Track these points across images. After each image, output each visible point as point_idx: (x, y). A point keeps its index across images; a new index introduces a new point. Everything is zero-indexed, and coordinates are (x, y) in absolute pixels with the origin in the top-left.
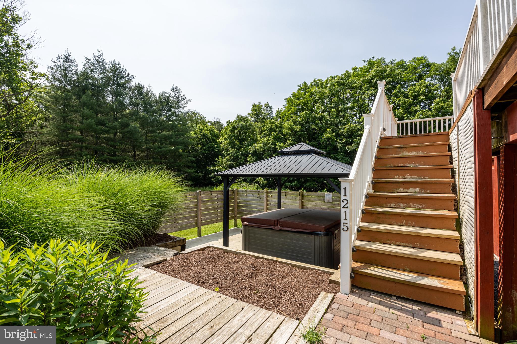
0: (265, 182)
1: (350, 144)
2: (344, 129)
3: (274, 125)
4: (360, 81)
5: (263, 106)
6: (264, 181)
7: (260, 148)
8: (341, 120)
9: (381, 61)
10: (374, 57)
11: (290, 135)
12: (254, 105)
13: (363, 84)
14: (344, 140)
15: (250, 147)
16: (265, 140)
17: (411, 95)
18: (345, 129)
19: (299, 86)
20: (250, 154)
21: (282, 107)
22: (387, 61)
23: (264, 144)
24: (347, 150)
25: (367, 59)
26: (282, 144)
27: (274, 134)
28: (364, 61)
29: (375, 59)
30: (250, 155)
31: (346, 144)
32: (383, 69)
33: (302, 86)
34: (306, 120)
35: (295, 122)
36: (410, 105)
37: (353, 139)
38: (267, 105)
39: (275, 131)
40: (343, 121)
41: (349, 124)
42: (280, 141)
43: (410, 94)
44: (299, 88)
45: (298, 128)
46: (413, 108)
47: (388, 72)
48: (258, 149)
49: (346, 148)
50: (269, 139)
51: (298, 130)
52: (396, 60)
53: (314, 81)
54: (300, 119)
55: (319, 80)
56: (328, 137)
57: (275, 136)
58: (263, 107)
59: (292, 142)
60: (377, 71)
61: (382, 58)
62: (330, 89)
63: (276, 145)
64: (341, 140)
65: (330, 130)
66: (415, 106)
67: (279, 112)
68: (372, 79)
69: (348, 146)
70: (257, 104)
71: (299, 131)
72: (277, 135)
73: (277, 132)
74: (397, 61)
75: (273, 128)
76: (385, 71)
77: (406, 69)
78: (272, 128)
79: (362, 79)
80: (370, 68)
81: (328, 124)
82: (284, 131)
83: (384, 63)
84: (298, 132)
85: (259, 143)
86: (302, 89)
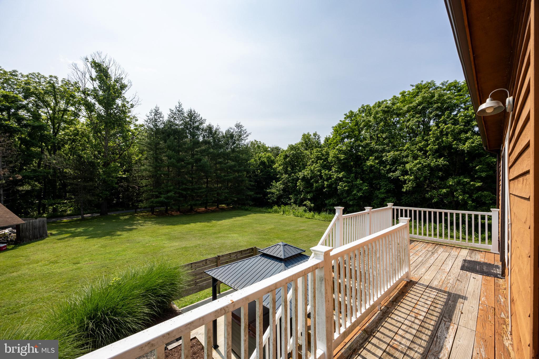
0: (312, 205)
1: (394, 172)
2: (387, 156)
3: (320, 153)
4: (405, 108)
5: (312, 135)
6: (311, 204)
7: (308, 174)
8: (385, 148)
9: (430, 85)
10: (422, 81)
11: (335, 162)
12: (304, 135)
13: (408, 111)
14: (388, 167)
15: (300, 173)
16: (312, 168)
17: (461, 122)
18: (389, 157)
19: (345, 115)
20: (300, 179)
21: (330, 134)
22: (438, 84)
23: (311, 171)
24: (390, 178)
25: (415, 84)
26: (327, 172)
27: (320, 162)
28: (412, 86)
29: (424, 83)
30: (300, 181)
31: (389, 171)
32: (431, 95)
33: (348, 114)
34: (349, 148)
35: (340, 151)
36: (461, 132)
37: (397, 167)
38: (315, 135)
39: (321, 159)
40: (387, 148)
41: (393, 152)
42: (326, 169)
43: (460, 120)
44: (345, 116)
45: (342, 156)
46: (463, 136)
47: (436, 97)
48: (306, 175)
49: (389, 175)
50: (316, 167)
51: (342, 158)
52: (448, 81)
53: (362, 107)
54: (344, 148)
55: (367, 106)
56: (371, 164)
57: (321, 164)
58: (312, 136)
59: (336, 170)
60: (424, 98)
61: (432, 81)
62: (375, 118)
63: (321, 173)
64: (385, 167)
65: (373, 158)
66: (466, 133)
67: (327, 139)
68: (419, 105)
69: (392, 174)
70: (306, 133)
71: (343, 160)
72: (323, 162)
73: (323, 161)
74: (449, 82)
75: (320, 156)
76: (433, 96)
77: (459, 91)
78: (319, 157)
79: (407, 106)
80: (418, 93)
81: (372, 152)
82: (330, 159)
83: (435, 86)
84: (342, 160)
85: (306, 171)
86: (348, 117)
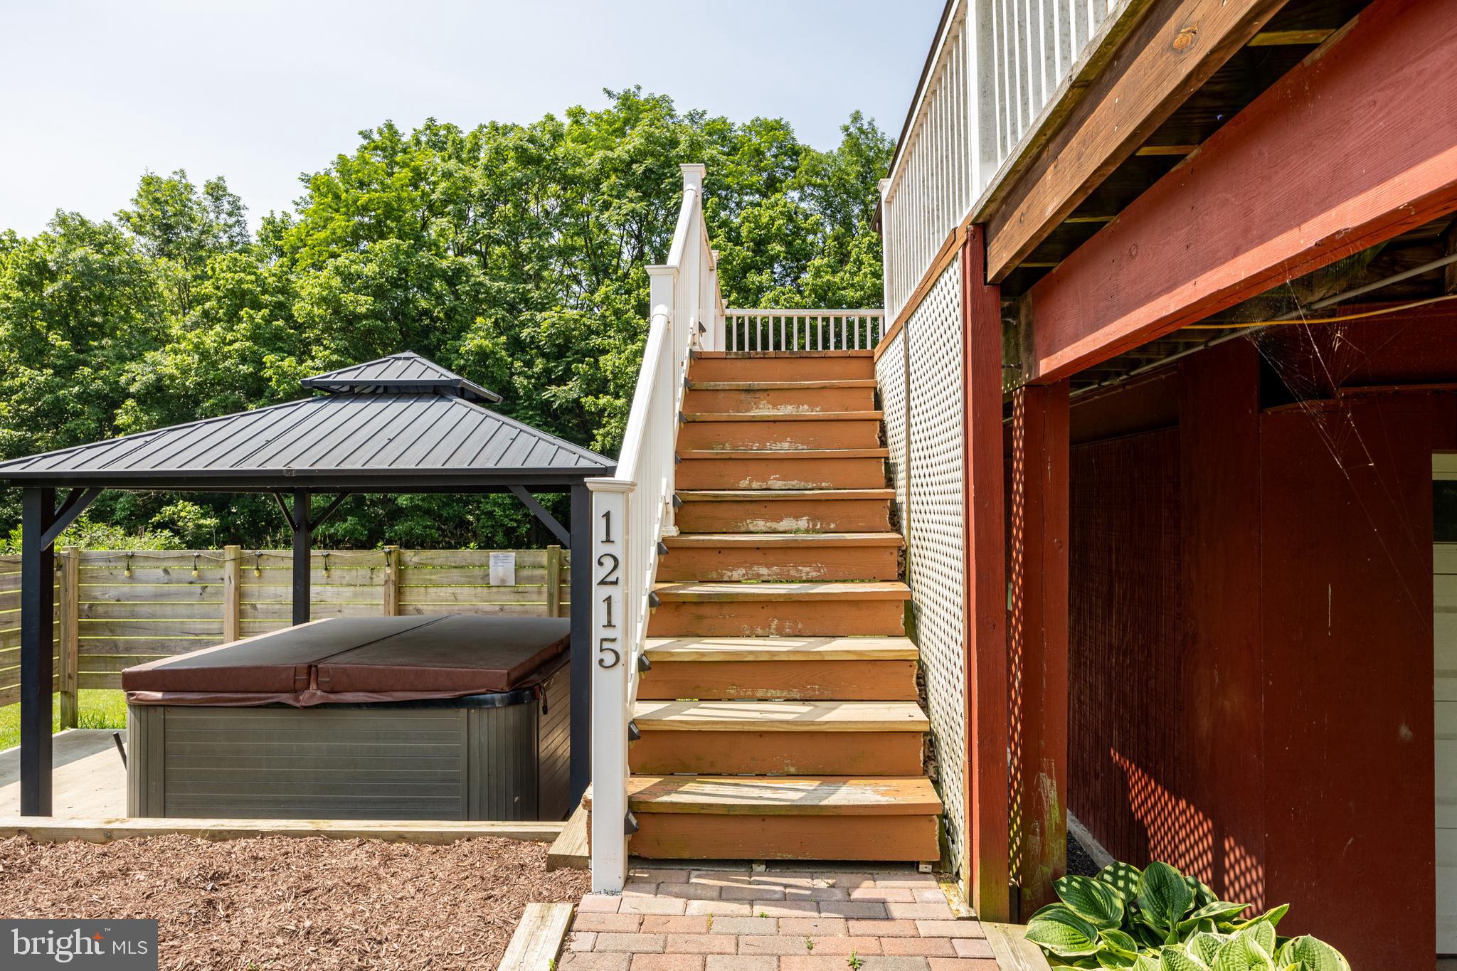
0: (211, 522)
1: (561, 381)
2: (538, 325)
3: (253, 278)
4: (594, 162)
5: (200, 190)
6: (204, 516)
7: (185, 372)
8: (529, 291)
9: (661, 105)
10: (639, 88)
11: (328, 329)
12: (150, 182)
13: (603, 173)
14: (539, 365)
15: (132, 366)
16: (210, 340)
17: (748, 236)
18: (544, 325)
19: (365, 135)
20: (129, 395)
21: (291, 209)
22: (681, 111)
23: (204, 355)
24: (548, 403)
25: (618, 90)
26: (289, 363)
27: (251, 318)
28: (609, 94)
29: (643, 96)
30: (130, 403)
31: (547, 379)
32: (668, 134)
33: (376, 136)
34: (393, 272)
35: (348, 278)
36: (746, 269)
37: (569, 363)
38: (216, 191)
39: (257, 306)
40: (535, 295)
41: (558, 309)
42: (281, 349)
43: (744, 232)
44: (365, 142)
45: (364, 303)
46: (753, 278)
47: (682, 147)
48: (172, 378)
49: (546, 395)
50: (229, 337)
51: (362, 310)
52: (704, 112)
53: (428, 128)
54: (371, 269)
55: (449, 128)
56: (480, 346)
57: (258, 327)
58: (200, 193)
59: (335, 357)
60: (649, 138)
61: (664, 98)
62: (489, 171)
63: (260, 365)
64: (529, 364)
65: (490, 322)
66: (760, 272)
67: (275, 230)
68: (633, 161)
69: (554, 388)
70: (165, 174)
71: (365, 316)
72: (268, 321)
73: (266, 311)
74: (707, 117)
75: (251, 292)
76: (674, 143)
77: (734, 150)
78: (244, 293)
79: (600, 154)
80: (626, 122)
81: (481, 300)
82: (300, 309)
83: (672, 117)
84: (359, 317)
85: (176, 352)
86: (376, 148)
